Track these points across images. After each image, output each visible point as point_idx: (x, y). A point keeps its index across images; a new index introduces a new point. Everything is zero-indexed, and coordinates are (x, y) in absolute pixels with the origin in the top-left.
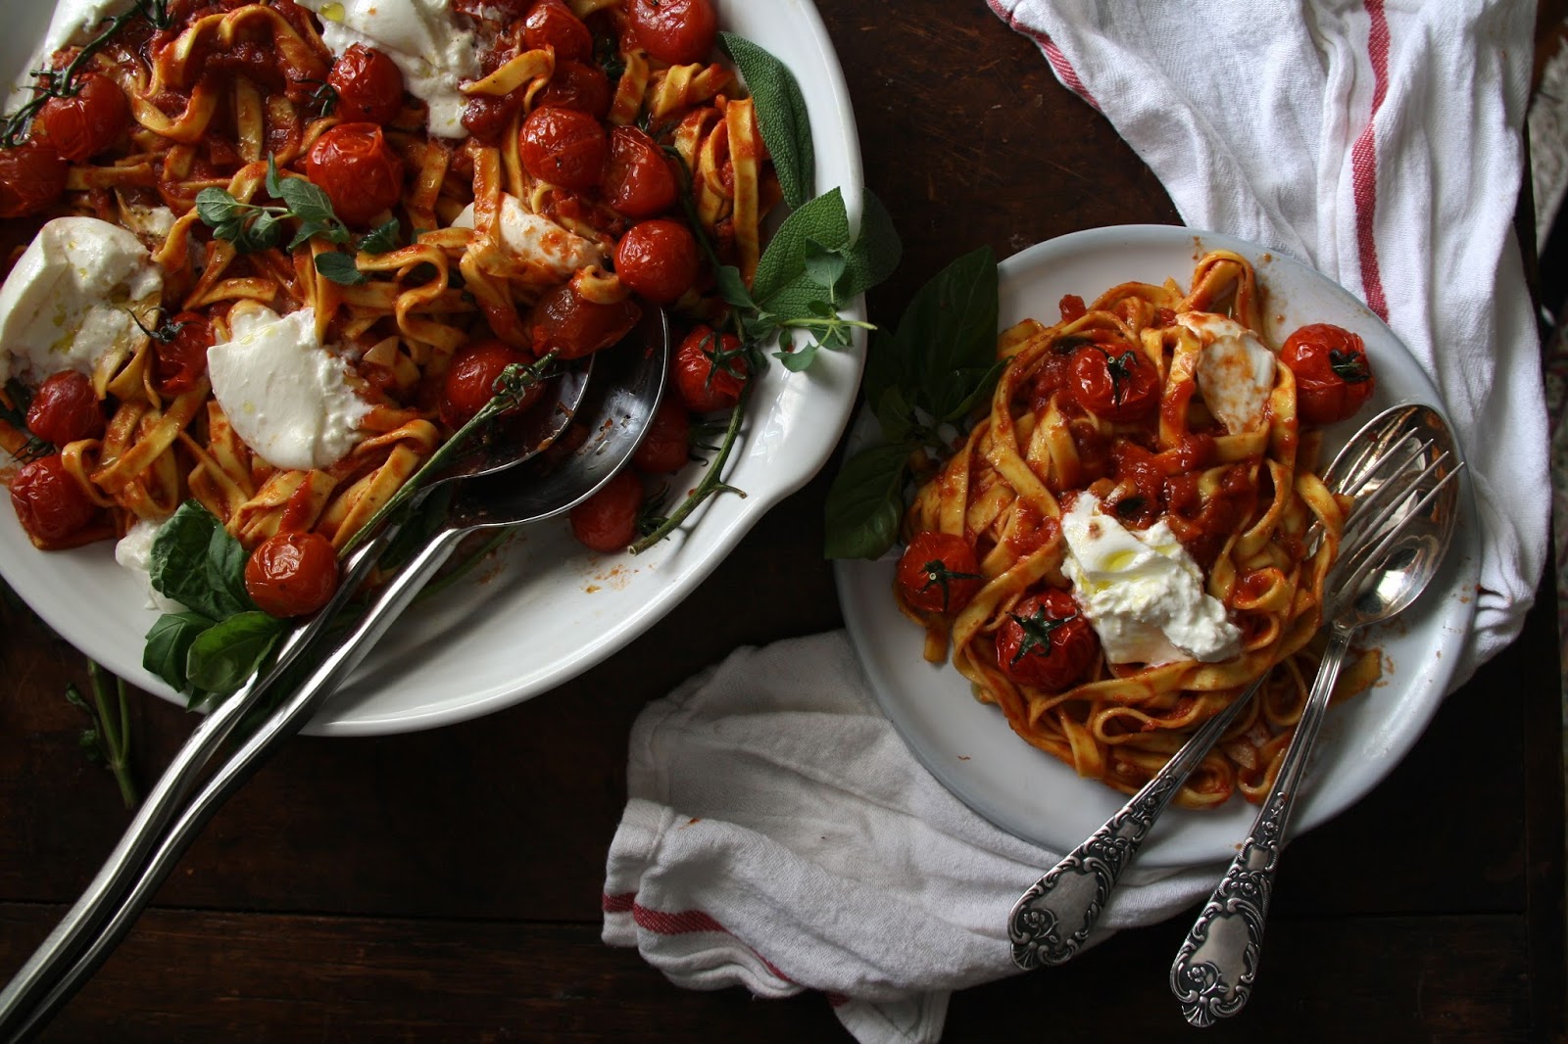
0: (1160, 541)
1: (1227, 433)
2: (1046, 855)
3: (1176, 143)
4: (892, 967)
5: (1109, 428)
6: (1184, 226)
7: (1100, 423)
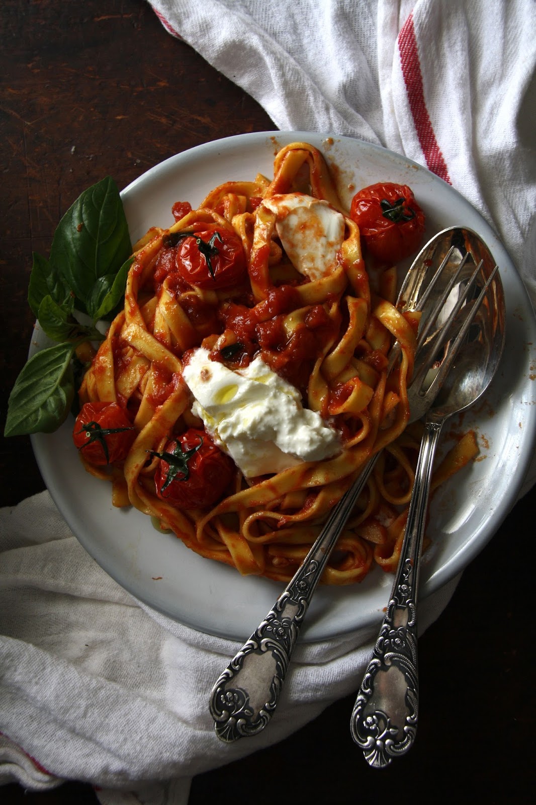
0: (257, 374)
1: (310, 281)
2: (231, 645)
3: (257, 65)
4: (129, 755)
5: (212, 296)
6: (278, 129)
7: (204, 294)
